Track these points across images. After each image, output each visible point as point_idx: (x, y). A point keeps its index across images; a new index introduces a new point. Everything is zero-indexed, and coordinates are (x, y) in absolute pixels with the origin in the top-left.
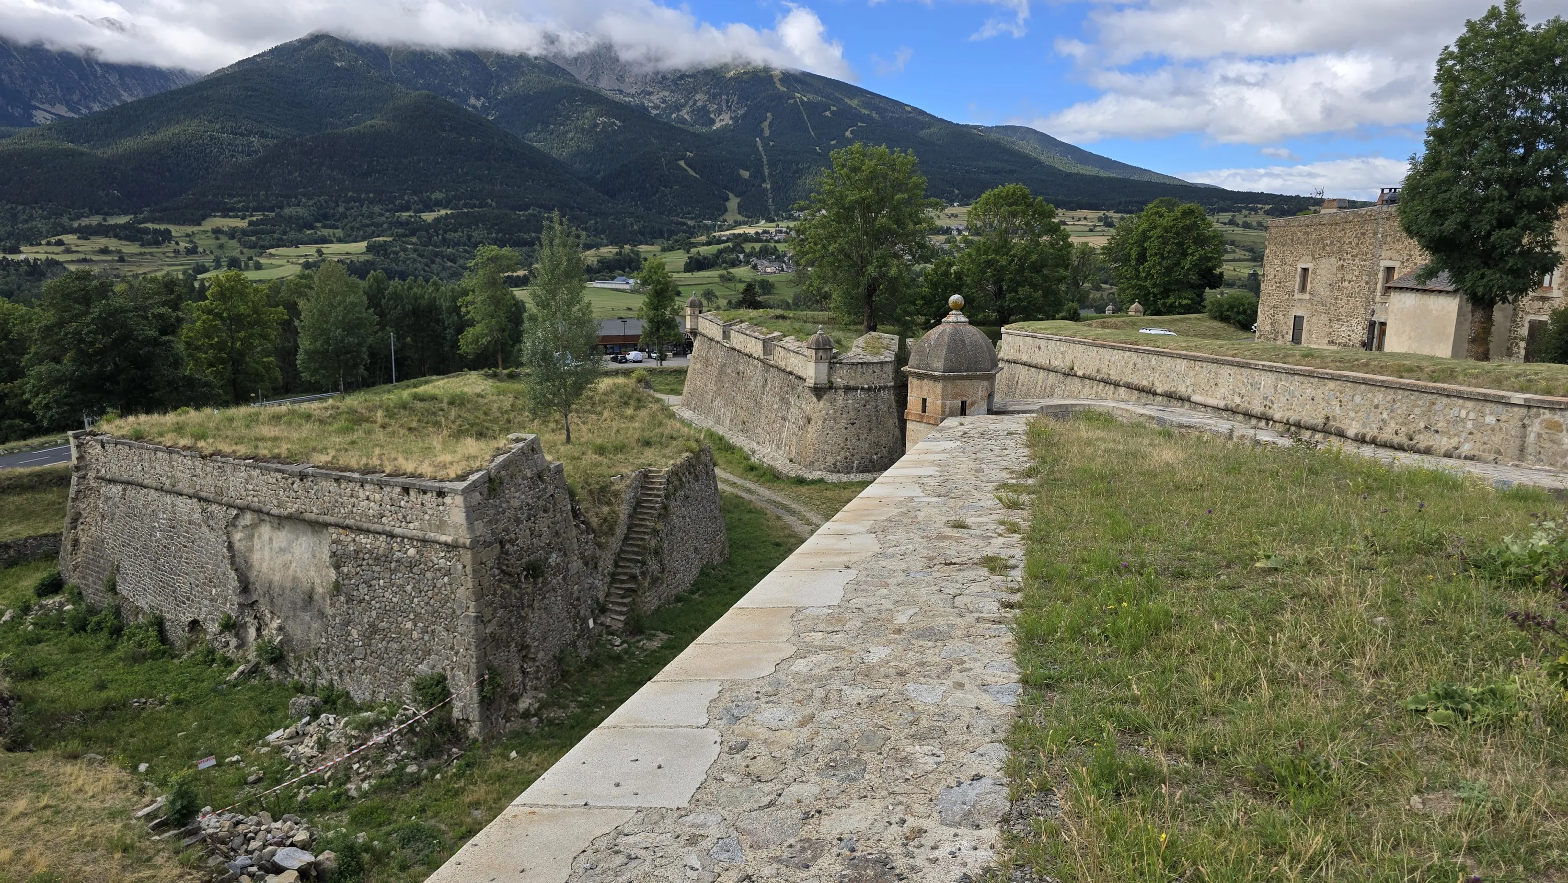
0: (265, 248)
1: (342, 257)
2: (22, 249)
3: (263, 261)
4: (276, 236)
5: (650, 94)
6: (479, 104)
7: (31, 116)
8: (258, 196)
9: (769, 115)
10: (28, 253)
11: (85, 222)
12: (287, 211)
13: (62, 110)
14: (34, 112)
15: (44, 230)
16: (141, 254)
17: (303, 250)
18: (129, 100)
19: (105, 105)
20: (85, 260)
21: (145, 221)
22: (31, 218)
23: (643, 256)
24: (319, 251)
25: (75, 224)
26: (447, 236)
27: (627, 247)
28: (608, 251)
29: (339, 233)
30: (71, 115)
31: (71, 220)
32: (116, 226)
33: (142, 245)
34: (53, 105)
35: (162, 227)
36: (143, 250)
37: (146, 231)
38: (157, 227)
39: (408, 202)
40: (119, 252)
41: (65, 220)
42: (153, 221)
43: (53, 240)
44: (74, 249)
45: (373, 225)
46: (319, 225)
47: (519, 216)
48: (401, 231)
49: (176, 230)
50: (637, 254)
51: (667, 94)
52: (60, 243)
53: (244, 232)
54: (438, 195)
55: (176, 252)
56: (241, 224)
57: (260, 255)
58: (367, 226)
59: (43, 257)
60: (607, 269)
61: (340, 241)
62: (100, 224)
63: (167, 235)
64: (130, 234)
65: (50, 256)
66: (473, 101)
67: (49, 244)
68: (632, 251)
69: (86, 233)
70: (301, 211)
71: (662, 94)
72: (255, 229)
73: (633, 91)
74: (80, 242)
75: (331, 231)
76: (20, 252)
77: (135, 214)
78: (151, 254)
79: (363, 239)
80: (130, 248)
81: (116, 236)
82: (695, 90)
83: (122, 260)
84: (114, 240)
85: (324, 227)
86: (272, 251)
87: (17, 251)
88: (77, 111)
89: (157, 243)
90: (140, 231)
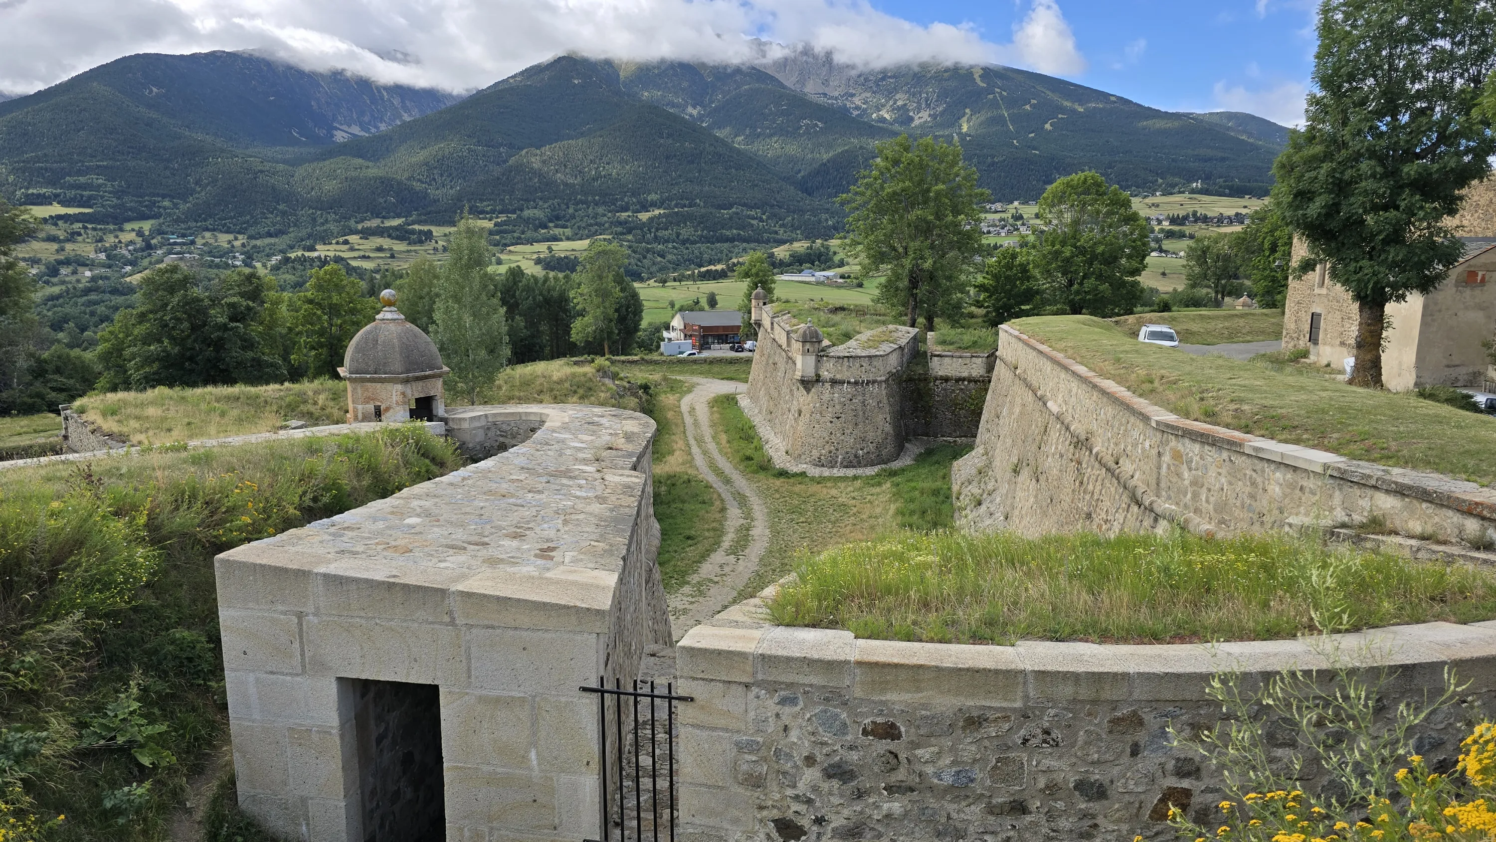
0: (506, 245)
1: (568, 253)
2: (317, 247)
3: (503, 257)
4: (515, 235)
5: (853, 95)
6: (695, 112)
7: (332, 136)
8: (503, 200)
9: (967, 111)
10: (322, 251)
11: (367, 224)
12: (527, 213)
13: (356, 130)
14: (335, 132)
15: (335, 232)
16: (408, 251)
17: (537, 247)
18: (408, 119)
19: (390, 125)
20: (364, 257)
21: (413, 223)
22: (327, 221)
23: (832, 250)
24: (549, 248)
25: (360, 227)
26: (659, 234)
27: (819, 241)
28: (801, 246)
29: (568, 232)
30: (363, 134)
31: (357, 223)
32: (391, 227)
33: (409, 244)
34: (350, 126)
35: (426, 228)
36: (410, 248)
37: (413, 232)
38: (421, 228)
39: (627, 203)
40: (391, 249)
41: (352, 223)
42: (419, 222)
43: (341, 240)
44: (357, 247)
45: (596, 224)
46: (551, 225)
47: (723, 215)
48: (619, 229)
49: (437, 231)
50: (828, 248)
51: (869, 95)
52: (346, 242)
53: (491, 233)
54: (653, 197)
55: (436, 249)
56: (488, 224)
57: (502, 252)
58: (591, 225)
59: (332, 254)
60: (798, 262)
61: (568, 239)
62: (378, 227)
63: (429, 235)
64: (401, 234)
65: (338, 254)
66: (690, 110)
67: (337, 243)
68: (823, 245)
69: (366, 234)
70: (537, 213)
71: (864, 95)
72: (499, 230)
73: (836, 94)
74: (361, 241)
75: (561, 230)
76: (315, 250)
77: (406, 217)
78: (415, 251)
79: (588, 237)
80: (400, 247)
81: (390, 236)
82: (896, 90)
83: (392, 256)
84: (388, 240)
85: (556, 226)
86: (512, 248)
87: (312, 249)
88: (367, 130)
89: (421, 242)
90: (407, 231)
